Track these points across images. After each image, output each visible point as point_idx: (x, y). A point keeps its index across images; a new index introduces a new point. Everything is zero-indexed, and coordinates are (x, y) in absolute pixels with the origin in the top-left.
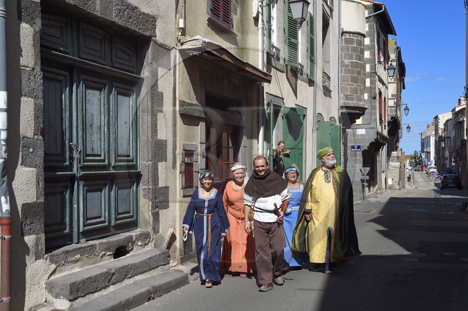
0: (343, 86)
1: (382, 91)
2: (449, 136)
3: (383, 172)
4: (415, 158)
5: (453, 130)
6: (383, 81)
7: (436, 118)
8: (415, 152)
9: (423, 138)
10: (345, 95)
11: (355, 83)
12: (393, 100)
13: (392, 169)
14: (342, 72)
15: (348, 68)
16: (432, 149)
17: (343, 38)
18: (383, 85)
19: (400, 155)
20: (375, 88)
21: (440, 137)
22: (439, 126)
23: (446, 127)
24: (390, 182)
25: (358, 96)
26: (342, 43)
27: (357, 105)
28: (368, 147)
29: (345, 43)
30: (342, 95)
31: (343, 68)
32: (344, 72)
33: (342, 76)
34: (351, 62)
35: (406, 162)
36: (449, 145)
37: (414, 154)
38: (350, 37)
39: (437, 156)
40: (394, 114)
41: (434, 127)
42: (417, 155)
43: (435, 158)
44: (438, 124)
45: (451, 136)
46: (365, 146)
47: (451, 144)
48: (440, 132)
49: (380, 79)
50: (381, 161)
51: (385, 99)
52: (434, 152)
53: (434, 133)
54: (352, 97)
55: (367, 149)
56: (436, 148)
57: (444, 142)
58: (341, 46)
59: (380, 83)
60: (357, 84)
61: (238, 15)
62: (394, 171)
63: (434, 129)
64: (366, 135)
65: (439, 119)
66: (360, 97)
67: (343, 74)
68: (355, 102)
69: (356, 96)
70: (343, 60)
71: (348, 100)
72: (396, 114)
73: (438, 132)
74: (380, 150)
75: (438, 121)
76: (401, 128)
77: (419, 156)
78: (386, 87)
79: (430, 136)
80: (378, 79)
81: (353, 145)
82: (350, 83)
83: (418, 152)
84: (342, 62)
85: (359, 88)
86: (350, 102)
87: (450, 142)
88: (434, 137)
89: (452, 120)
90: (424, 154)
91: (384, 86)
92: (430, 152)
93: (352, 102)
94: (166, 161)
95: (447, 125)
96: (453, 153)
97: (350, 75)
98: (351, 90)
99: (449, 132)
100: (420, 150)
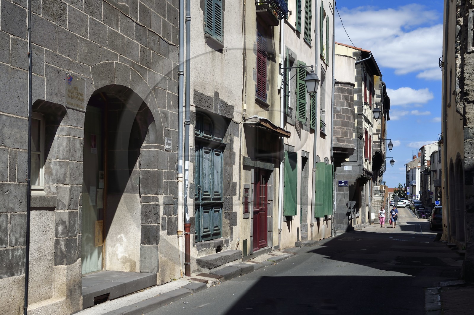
0: (335, 129)
1: (367, 130)
2: (435, 169)
3: (367, 206)
4: (399, 191)
5: (439, 164)
6: (369, 120)
7: (423, 149)
8: (399, 185)
9: (408, 170)
10: (337, 138)
11: (345, 127)
12: (378, 135)
13: (375, 203)
14: (334, 118)
15: (339, 114)
16: (418, 183)
17: (336, 88)
18: (368, 124)
19: (383, 189)
20: (362, 128)
21: (426, 170)
22: (425, 158)
23: (432, 160)
24: (373, 216)
25: (348, 138)
26: (335, 92)
27: (347, 146)
28: (354, 183)
29: (337, 92)
30: (333, 138)
31: (336, 114)
32: (336, 117)
33: (334, 121)
34: (342, 108)
35: (389, 197)
36: (435, 179)
37: (399, 187)
38: (342, 87)
39: (422, 190)
40: (378, 148)
41: (420, 158)
42: (402, 189)
43: (420, 192)
44: (424, 155)
45: (437, 169)
46: (352, 181)
47: (437, 178)
48: (426, 164)
49: (366, 119)
50: (365, 195)
51: (370, 136)
52: (420, 186)
53: (420, 165)
54: (343, 139)
55: (353, 184)
56: (421, 181)
57: (430, 175)
58: (334, 94)
59: (366, 122)
60: (347, 128)
61: (269, 90)
62: (377, 205)
63: (420, 160)
64: (352, 172)
65: (426, 150)
66: (350, 139)
67: (335, 119)
68: (345, 143)
69: (346, 138)
70: (335, 107)
71: (339, 142)
72: (381, 149)
73: (424, 164)
74: (365, 184)
75: (425, 152)
76: (385, 161)
77: (403, 190)
78: (371, 125)
79: (415, 168)
80: (365, 120)
81: (341, 180)
82: (341, 127)
83: (403, 186)
84: (335, 108)
85: (349, 131)
86: (341, 143)
87: (436, 175)
88: (420, 169)
89: (439, 152)
90: (409, 187)
91: (370, 125)
92: (415, 186)
93: (343, 143)
94: (236, 196)
95: (434, 158)
96: (439, 188)
97: (341, 120)
98: (342, 133)
99: (435, 164)
100: (405, 183)
